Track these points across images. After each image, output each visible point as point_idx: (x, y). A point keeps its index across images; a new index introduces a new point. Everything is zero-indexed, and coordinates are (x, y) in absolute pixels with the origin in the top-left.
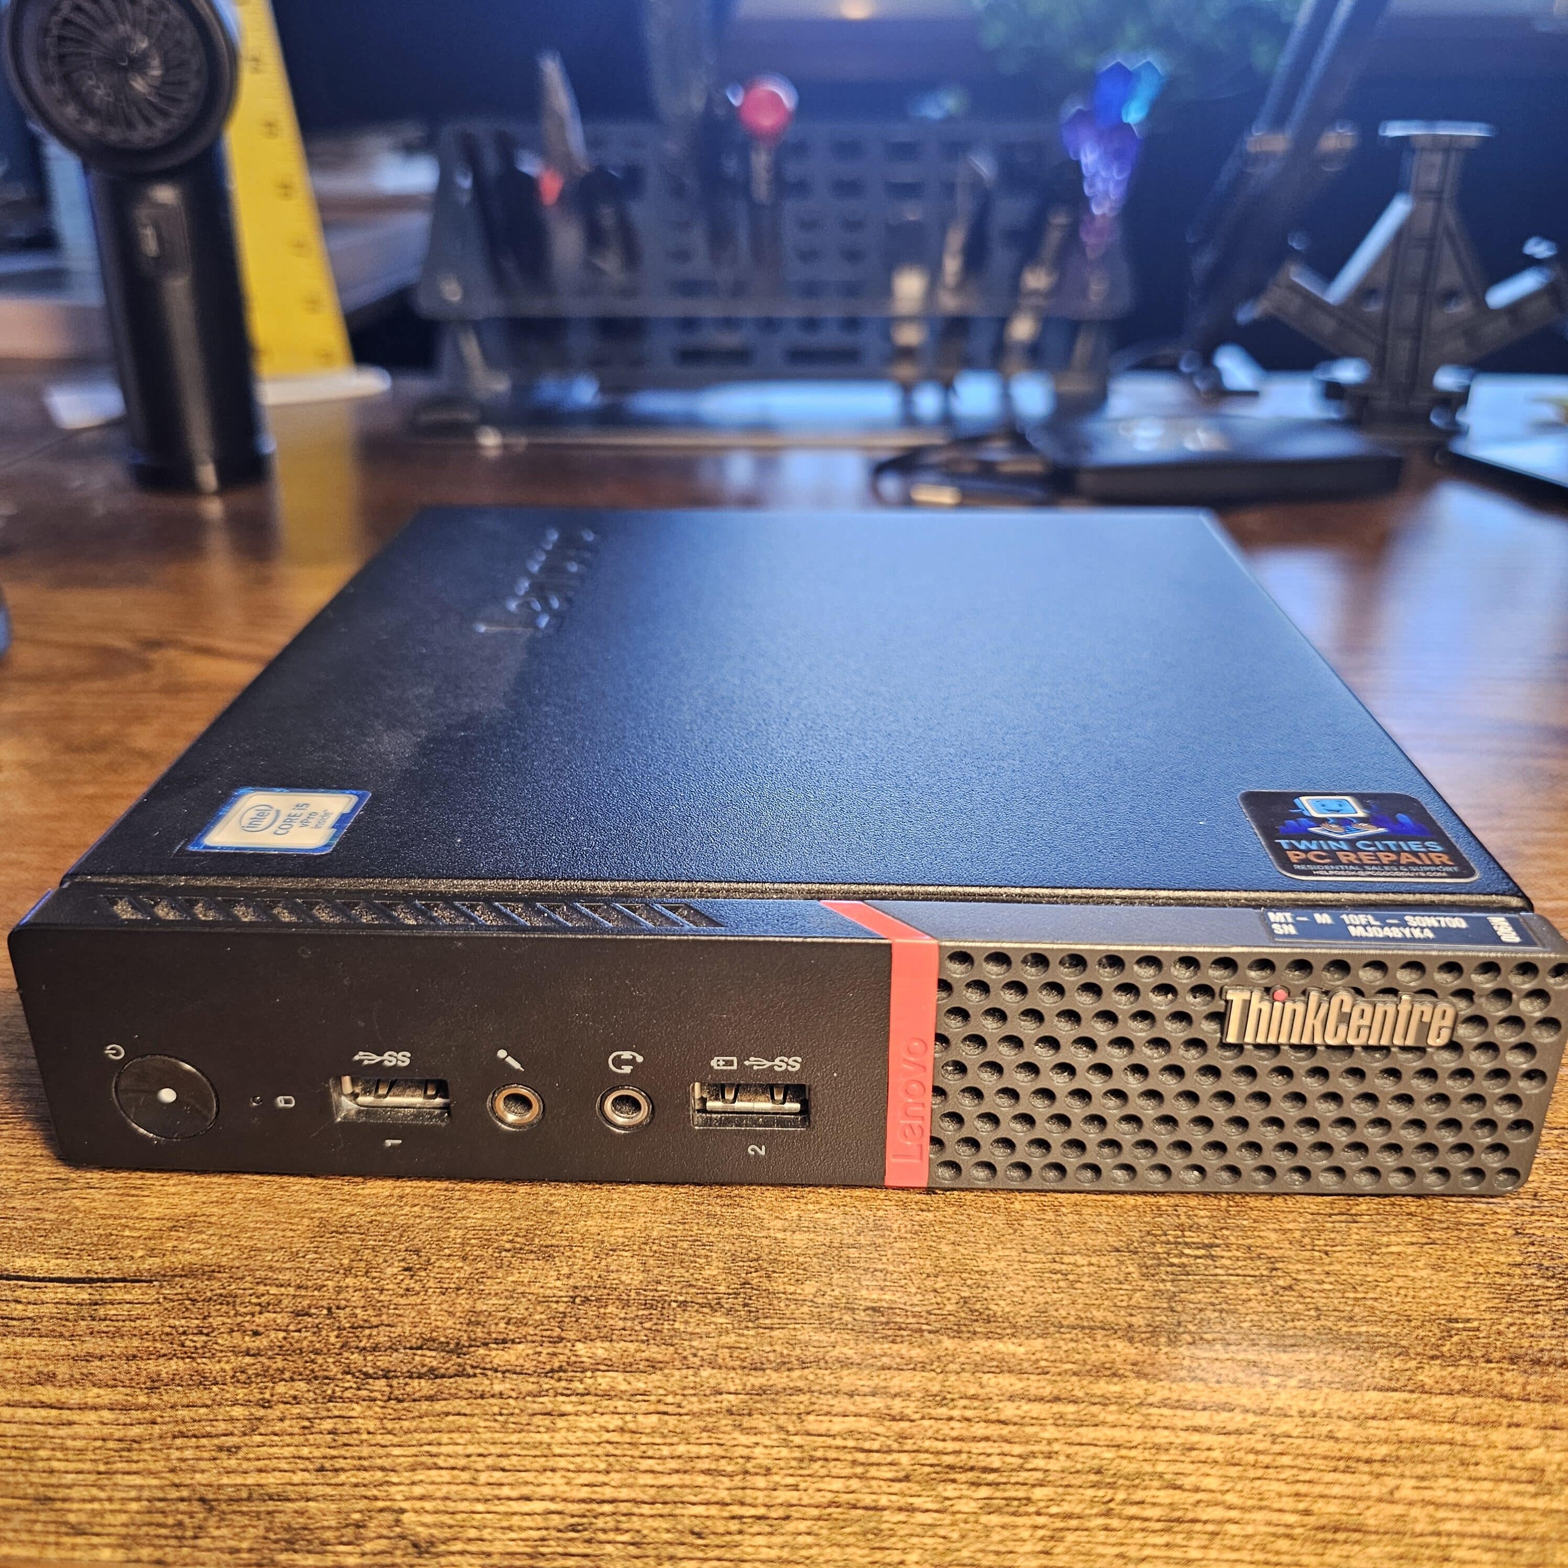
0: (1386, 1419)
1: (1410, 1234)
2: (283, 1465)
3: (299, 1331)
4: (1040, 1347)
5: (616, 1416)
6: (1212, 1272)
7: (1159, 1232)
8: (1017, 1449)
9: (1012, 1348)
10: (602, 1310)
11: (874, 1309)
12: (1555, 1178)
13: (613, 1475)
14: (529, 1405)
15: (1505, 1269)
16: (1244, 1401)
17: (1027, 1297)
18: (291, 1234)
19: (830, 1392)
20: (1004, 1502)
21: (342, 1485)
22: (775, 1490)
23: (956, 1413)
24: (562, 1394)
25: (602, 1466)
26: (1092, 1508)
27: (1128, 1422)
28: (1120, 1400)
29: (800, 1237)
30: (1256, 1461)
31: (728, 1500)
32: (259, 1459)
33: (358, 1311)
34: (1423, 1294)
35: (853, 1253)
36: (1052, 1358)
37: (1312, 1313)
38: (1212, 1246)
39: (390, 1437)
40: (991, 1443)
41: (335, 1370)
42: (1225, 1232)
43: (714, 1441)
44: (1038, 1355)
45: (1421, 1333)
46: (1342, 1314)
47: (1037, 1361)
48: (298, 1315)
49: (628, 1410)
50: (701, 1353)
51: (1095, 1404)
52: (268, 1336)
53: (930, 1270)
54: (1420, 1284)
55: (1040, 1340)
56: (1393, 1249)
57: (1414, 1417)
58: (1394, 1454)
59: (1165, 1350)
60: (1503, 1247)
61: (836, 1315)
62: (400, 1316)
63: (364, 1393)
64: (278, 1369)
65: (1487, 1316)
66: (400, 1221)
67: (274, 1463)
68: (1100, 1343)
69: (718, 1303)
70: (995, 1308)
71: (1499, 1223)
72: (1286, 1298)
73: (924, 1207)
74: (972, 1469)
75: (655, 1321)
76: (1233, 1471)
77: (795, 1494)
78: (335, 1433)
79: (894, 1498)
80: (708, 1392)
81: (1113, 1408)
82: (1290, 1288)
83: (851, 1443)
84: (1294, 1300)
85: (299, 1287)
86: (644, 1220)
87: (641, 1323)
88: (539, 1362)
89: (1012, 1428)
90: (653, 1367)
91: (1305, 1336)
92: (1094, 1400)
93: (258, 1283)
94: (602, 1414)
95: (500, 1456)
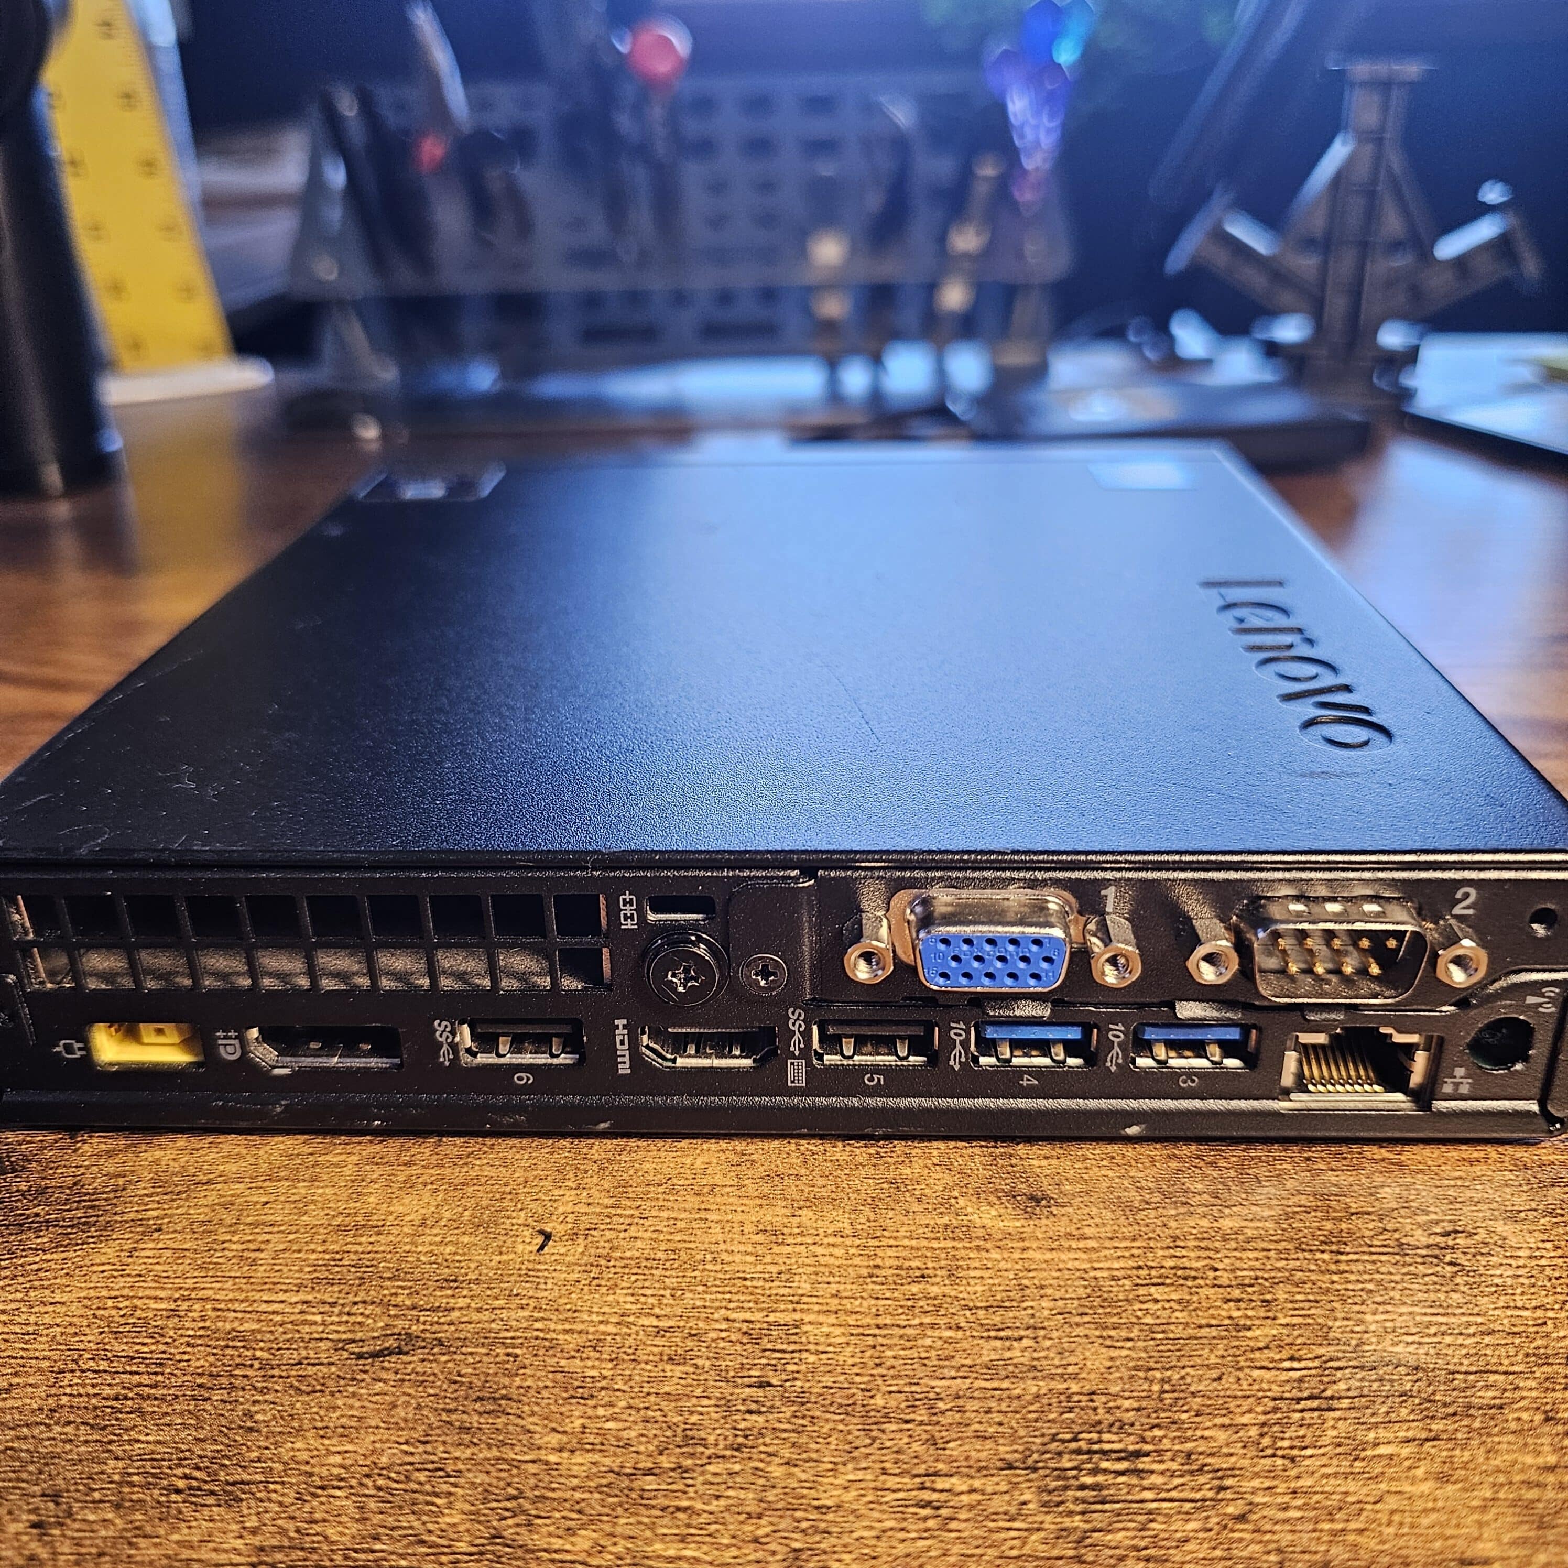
1: (1405, 1426)
6: (1137, 1497)
7: (1068, 1436)
15: (1534, 1476)
29: (580, 1460)
34: (1425, 1521)
35: (650, 1483)
38: (1138, 1454)
42: (1157, 1433)
53: (752, 1507)
54: (1420, 1505)
56: (1382, 1450)
60: (1530, 1441)
65: (1513, 1552)
66: (44, 1449)
71: (1523, 1403)
72: (1236, 1535)
73: (754, 1407)
82: (1241, 1518)
84: (1247, 1536)
86: (372, 1438)
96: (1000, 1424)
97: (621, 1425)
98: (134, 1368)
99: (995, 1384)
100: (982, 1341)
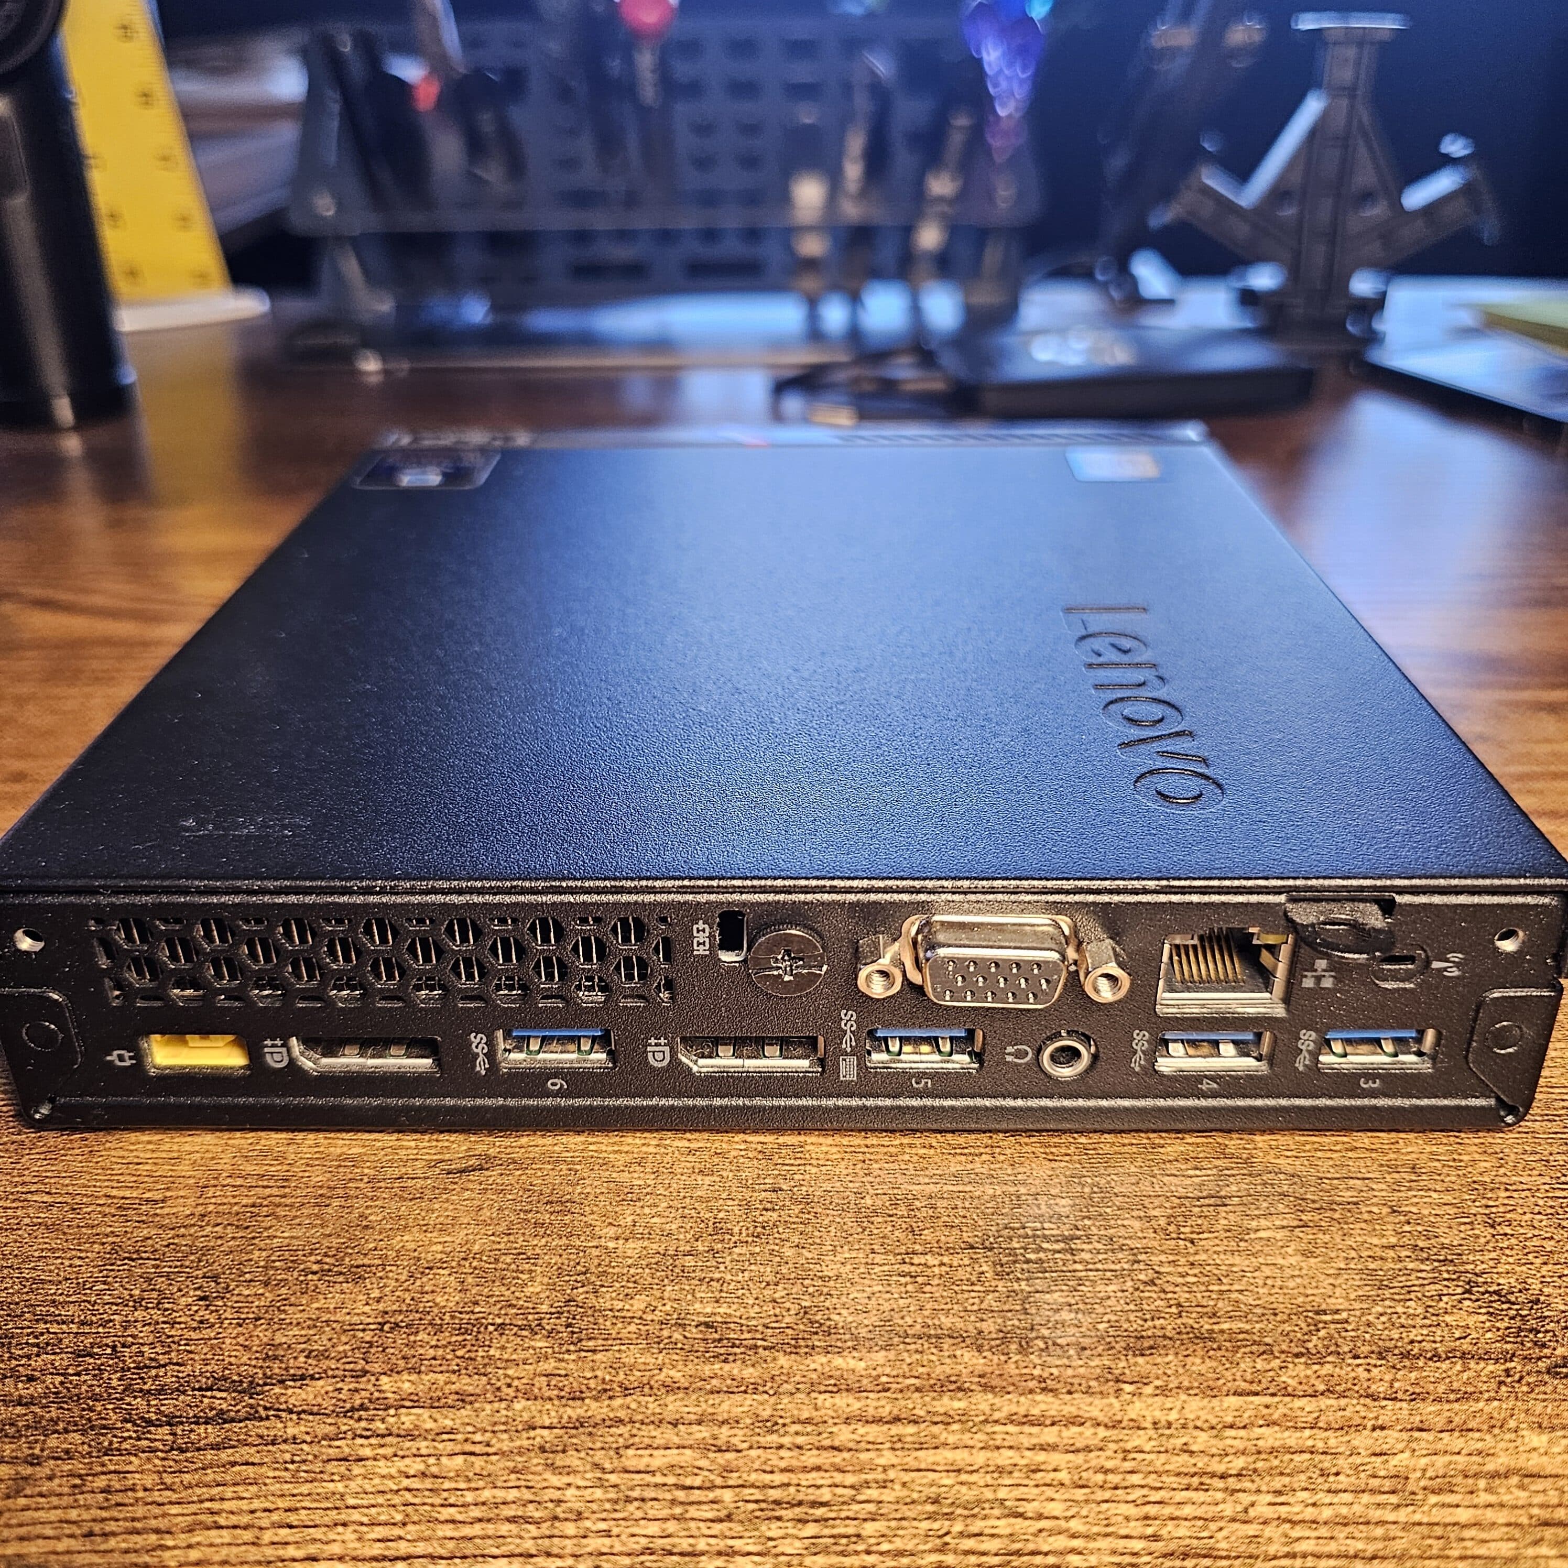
0: (1244, 1427)
1: (1281, 1217)
2: (49, 1532)
3: (78, 1374)
4: (881, 1362)
5: (419, 1459)
6: (1071, 1268)
7: (1017, 1225)
8: (850, 1479)
9: (852, 1363)
10: (412, 1338)
11: (707, 1325)
12: (1434, 1148)
13: (410, 1527)
14: (324, 1450)
15: (1379, 1252)
16: (1095, 1413)
17: (872, 1304)
18: (79, 1262)
19: (653, 1422)
20: (832, 1540)
21: (112, 1551)
22: (585, 1537)
23: (786, 1440)
24: (361, 1436)
25: (399, 1517)
26: (927, 1542)
27: (971, 1443)
28: (963, 1418)
29: (633, 1246)
30: (1105, 1482)
31: (534, 1552)
32: (21, 1526)
33: (145, 1349)
34: (1291, 1284)
35: (689, 1261)
36: (894, 1373)
37: (1174, 1310)
38: (1073, 1238)
39: (168, 1493)
40: (822, 1474)
41: (114, 1418)
42: (1087, 1222)
43: (523, 1483)
44: (880, 1370)
45: (1287, 1327)
46: (1205, 1310)
47: (879, 1376)
48: (79, 1356)
49: (432, 1451)
50: (516, 1383)
51: (936, 1423)
52: (44, 1382)
53: (770, 1278)
54: (1289, 1272)
55: (883, 1353)
56: (1262, 1234)
57: (1274, 1423)
58: (1251, 1467)
59: (1015, 1358)
60: (1377, 1227)
61: (666, 1333)
62: (190, 1352)
63: (145, 1443)
64: (52, 1420)
65: (1357, 1305)
66: (200, 1243)
67: (38, 1529)
68: (947, 1354)
69: (539, 1325)
70: (836, 1318)
71: (1375, 1200)
72: (1147, 1294)
73: (769, 1206)
74: (800, 1503)
75: (468, 1348)
76: (1080, 1494)
77: (607, 1541)
78: (109, 1492)
79: (712, 1541)
80: (520, 1428)
81: (955, 1427)
82: (1152, 1282)
83: (671, 1480)
84: (1154, 1295)
85: (83, 1323)
86: (465, 1232)
87: (454, 1351)
88: (339, 1400)
89: (846, 1455)
90: (463, 1401)
91: (1164, 1337)
92: (936, 1419)
93: (37, 1321)
94: (403, 1457)
95: (289, 1510)
96: (965, 1217)
97: (663, 1220)
98: (265, 1183)
99: (961, 1188)
100: (949, 1157)
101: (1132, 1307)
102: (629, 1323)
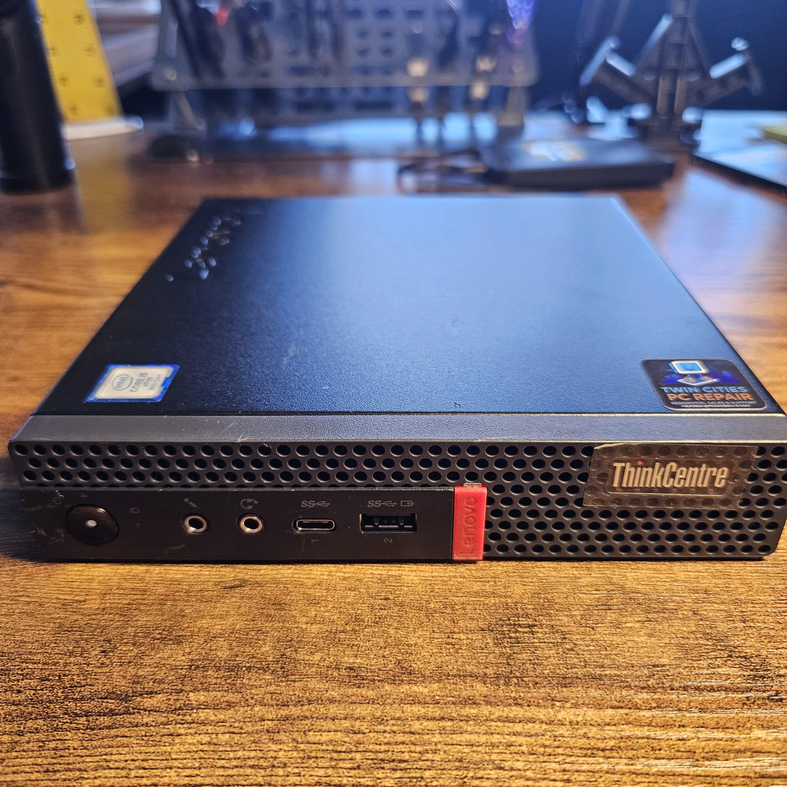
0: (615, 725)
1: (638, 616)
2: (27, 769)
3: (42, 690)
4: (436, 688)
5: (207, 735)
6: (532, 641)
7: (506, 619)
8: (419, 749)
9: (421, 689)
10: (205, 673)
11: (351, 669)
12: (717, 581)
13: (202, 770)
14: (161, 730)
15: (686, 635)
16: (542, 716)
17: (432, 659)
18: (42, 632)
19: (322, 718)
20: (408, 780)
21: (58, 780)
22: (288, 776)
23: (388, 728)
24: (179, 723)
25: (197, 765)
26: (455, 781)
27: (479, 731)
28: (475, 718)
29: (315, 627)
30: (545, 752)
31: (262, 783)
32: (14, 766)
33: (75, 677)
34: (642, 651)
35: (342, 636)
36: (442, 694)
37: (582, 664)
38: (533, 626)
39: (86, 751)
40: (405, 746)
41: (59, 712)
42: (541, 617)
43: (258, 748)
44: (435, 693)
45: (638, 674)
46: (598, 664)
47: (434, 696)
48: (42, 680)
49: (214, 731)
50: (256, 697)
51: (462, 721)
52: (25, 693)
53: (382, 644)
54: (641, 645)
55: (437, 684)
56: (628, 625)
57: (630, 723)
58: (617, 745)
59: (502, 687)
60: (686, 622)
61: (330, 672)
62: (97, 679)
63: (74, 725)
64: (29, 713)
65: (674, 662)
66: (102, 623)
67: (22, 768)
68: (468, 685)
69: (267, 667)
70: (414, 665)
71: (685, 608)
72: (569, 655)
73: (383, 607)
74: (394, 761)
75: (233, 679)
76: (532, 758)
77: (298, 778)
78: (57, 750)
79: (350, 779)
80: (257, 720)
81: (471, 723)
82: (572, 649)
83: (330, 748)
84: (573, 656)
85: (44, 664)
86: (232, 619)
87: (225, 680)
88: (169, 705)
89: (417, 736)
90: (229, 706)
91: (577, 678)
92: (462, 718)
93: (22, 662)
94: (200, 734)
95: (143, 760)
96: (480, 614)
97: (330, 614)
98: (135, 592)
99: (478, 599)
100: (473, 583)
101: (562, 662)
102: (312, 667)
